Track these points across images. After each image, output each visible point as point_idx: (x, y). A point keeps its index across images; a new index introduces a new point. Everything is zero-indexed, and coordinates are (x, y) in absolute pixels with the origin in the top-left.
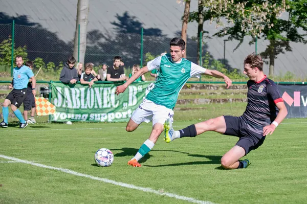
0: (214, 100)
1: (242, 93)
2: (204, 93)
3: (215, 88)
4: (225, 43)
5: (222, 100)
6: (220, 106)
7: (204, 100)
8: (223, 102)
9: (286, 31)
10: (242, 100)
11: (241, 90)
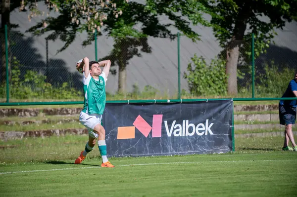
0: (31, 133)
1: (75, 120)
2: (14, 123)
3: (32, 114)
4: (47, 42)
5: (44, 132)
6: (40, 142)
7: (14, 133)
8: (45, 135)
9: (142, 21)
10: (76, 132)
11: (73, 116)
